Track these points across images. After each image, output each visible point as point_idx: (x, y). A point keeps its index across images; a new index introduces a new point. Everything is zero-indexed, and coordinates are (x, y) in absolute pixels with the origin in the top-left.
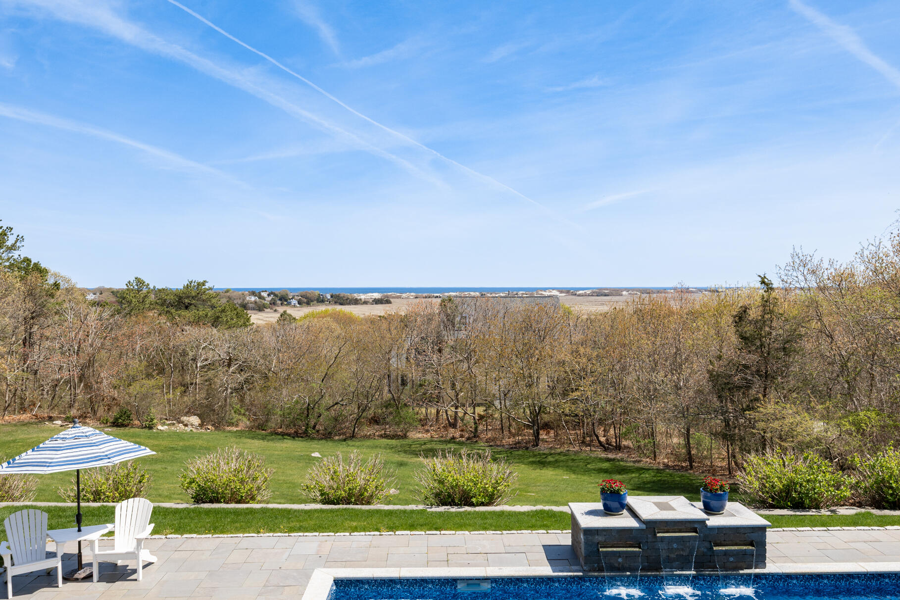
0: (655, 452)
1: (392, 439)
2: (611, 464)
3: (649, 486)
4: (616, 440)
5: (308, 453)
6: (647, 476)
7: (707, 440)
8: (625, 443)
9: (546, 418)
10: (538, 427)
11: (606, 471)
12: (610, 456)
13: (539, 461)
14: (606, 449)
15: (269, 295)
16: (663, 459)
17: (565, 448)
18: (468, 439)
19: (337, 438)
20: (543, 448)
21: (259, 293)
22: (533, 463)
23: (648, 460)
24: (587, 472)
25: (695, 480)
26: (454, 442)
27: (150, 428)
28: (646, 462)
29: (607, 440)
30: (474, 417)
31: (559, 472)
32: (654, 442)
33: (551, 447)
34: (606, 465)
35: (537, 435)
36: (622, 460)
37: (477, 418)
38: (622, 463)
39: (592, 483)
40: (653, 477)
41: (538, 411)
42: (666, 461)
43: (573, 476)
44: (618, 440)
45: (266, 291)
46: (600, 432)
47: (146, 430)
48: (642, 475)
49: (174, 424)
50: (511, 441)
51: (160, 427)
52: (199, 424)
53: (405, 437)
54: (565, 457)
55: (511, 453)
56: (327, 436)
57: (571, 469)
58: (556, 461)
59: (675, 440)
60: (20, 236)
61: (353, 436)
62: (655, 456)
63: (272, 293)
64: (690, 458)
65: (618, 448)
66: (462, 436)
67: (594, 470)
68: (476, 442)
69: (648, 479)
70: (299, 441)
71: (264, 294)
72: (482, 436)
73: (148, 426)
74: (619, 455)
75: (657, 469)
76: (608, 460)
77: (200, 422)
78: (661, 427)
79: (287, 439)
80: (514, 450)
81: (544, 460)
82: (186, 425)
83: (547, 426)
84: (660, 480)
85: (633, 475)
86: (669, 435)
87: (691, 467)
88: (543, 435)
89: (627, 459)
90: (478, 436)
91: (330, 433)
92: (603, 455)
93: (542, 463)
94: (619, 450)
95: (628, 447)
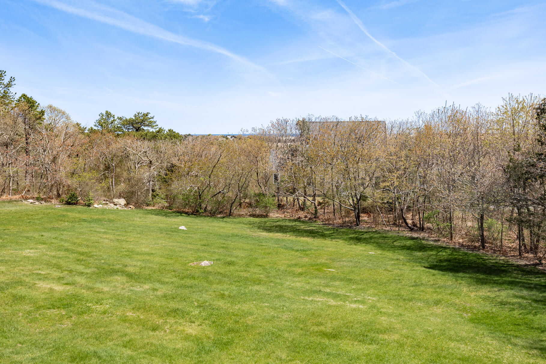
0: (451, 234)
1: (257, 217)
2: (414, 242)
3: (444, 264)
4: (420, 223)
5: (176, 226)
6: (444, 254)
7: (498, 225)
8: (427, 225)
9: (365, 204)
10: (359, 211)
11: (409, 248)
12: (415, 235)
13: (356, 238)
14: (411, 230)
15: (231, 137)
16: (458, 239)
17: (379, 228)
18: (310, 219)
19: (219, 216)
20: (363, 227)
21: (226, 136)
22: (351, 239)
23: (445, 239)
24: (393, 248)
25: (487, 259)
26: (299, 221)
27: (89, 205)
28: (444, 241)
29: (413, 222)
30: (314, 203)
31: (369, 247)
32: (451, 225)
33: (369, 227)
34: (409, 243)
35: (358, 217)
36: (423, 239)
37: (316, 204)
38: (423, 242)
39: (393, 260)
40: (449, 255)
41: (359, 198)
42: (461, 241)
43: (379, 252)
44: (422, 222)
45: (230, 135)
46: (409, 216)
47: (86, 207)
48: (441, 253)
49: (107, 204)
50: (340, 221)
51: (96, 206)
52: (125, 204)
53: (267, 216)
54: (378, 235)
55: (337, 230)
56: (212, 214)
57: (379, 246)
58: (371, 238)
59: (469, 224)
60: (13, 78)
61: (230, 215)
62: (452, 237)
63: (233, 136)
64: (483, 240)
65: (422, 229)
66: (306, 217)
67: (399, 247)
68: (316, 221)
69: (446, 257)
70: (193, 217)
71: (229, 137)
72: (321, 217)
73: (87, 204)
74: (422, 235)
75: (453, 248)
76: (412, 238)
77: (125, 202)
78: (458, 213)
79: (184, 216)
80: (340, 228)
81: (360, 237)
82: (116, 205)
83: (365, 211)
84: (455, 259)
85: (432, 253)
86: (464, 220)
87: (484, 247)
88: (364, 217)
89: (429, 238)
90: (318, 217)
91: (214, 213)
92: (409, 234)
93: (358, 240)
94: (423, 230)
95: (429, 229)
